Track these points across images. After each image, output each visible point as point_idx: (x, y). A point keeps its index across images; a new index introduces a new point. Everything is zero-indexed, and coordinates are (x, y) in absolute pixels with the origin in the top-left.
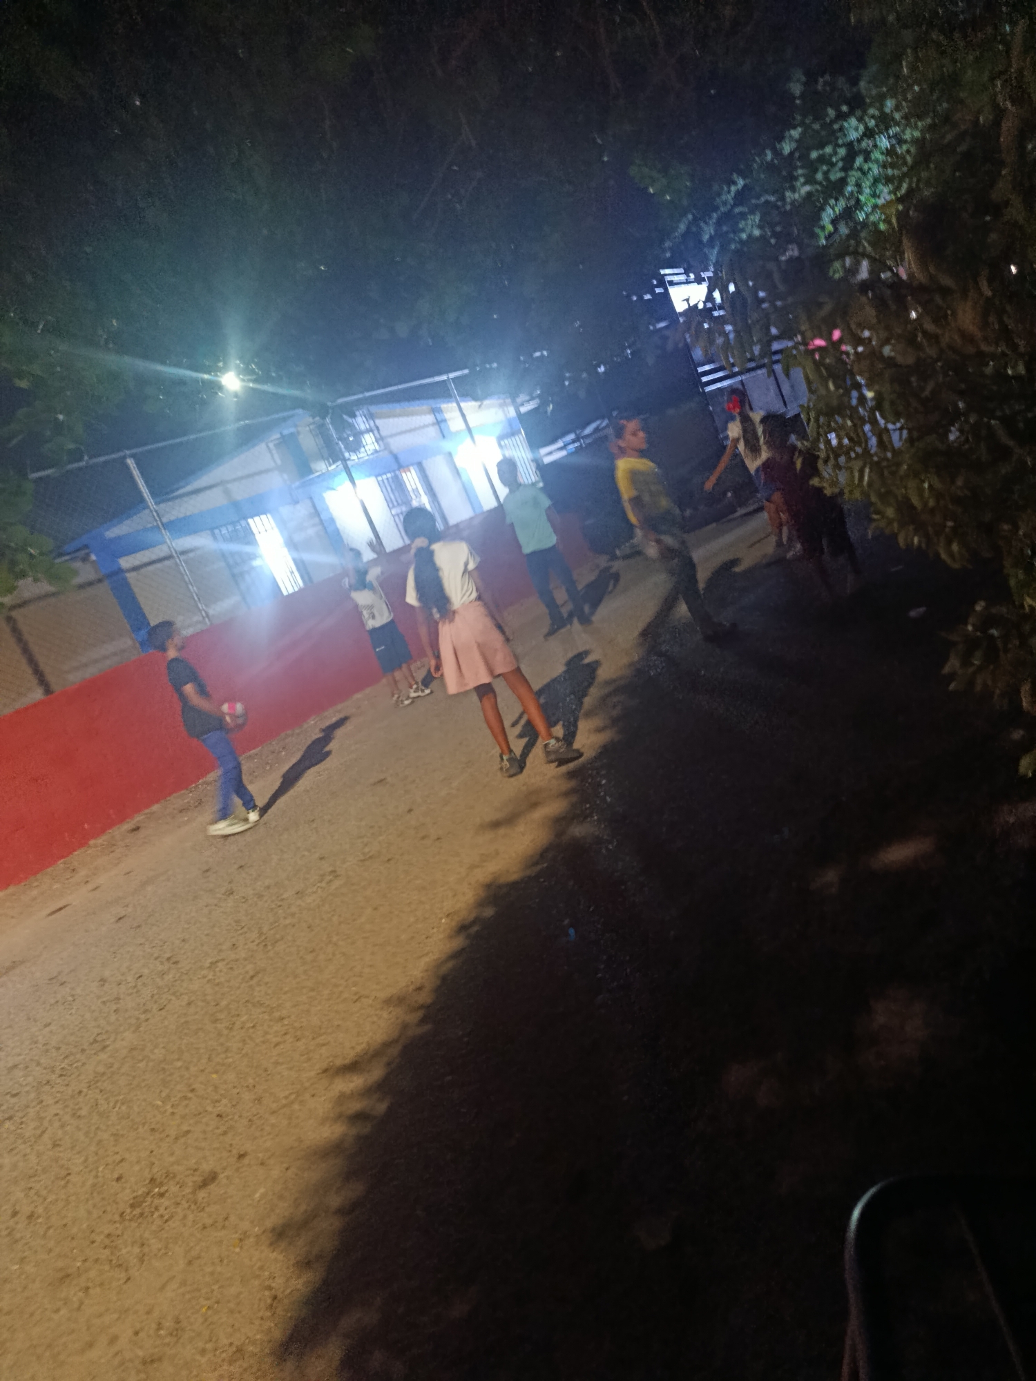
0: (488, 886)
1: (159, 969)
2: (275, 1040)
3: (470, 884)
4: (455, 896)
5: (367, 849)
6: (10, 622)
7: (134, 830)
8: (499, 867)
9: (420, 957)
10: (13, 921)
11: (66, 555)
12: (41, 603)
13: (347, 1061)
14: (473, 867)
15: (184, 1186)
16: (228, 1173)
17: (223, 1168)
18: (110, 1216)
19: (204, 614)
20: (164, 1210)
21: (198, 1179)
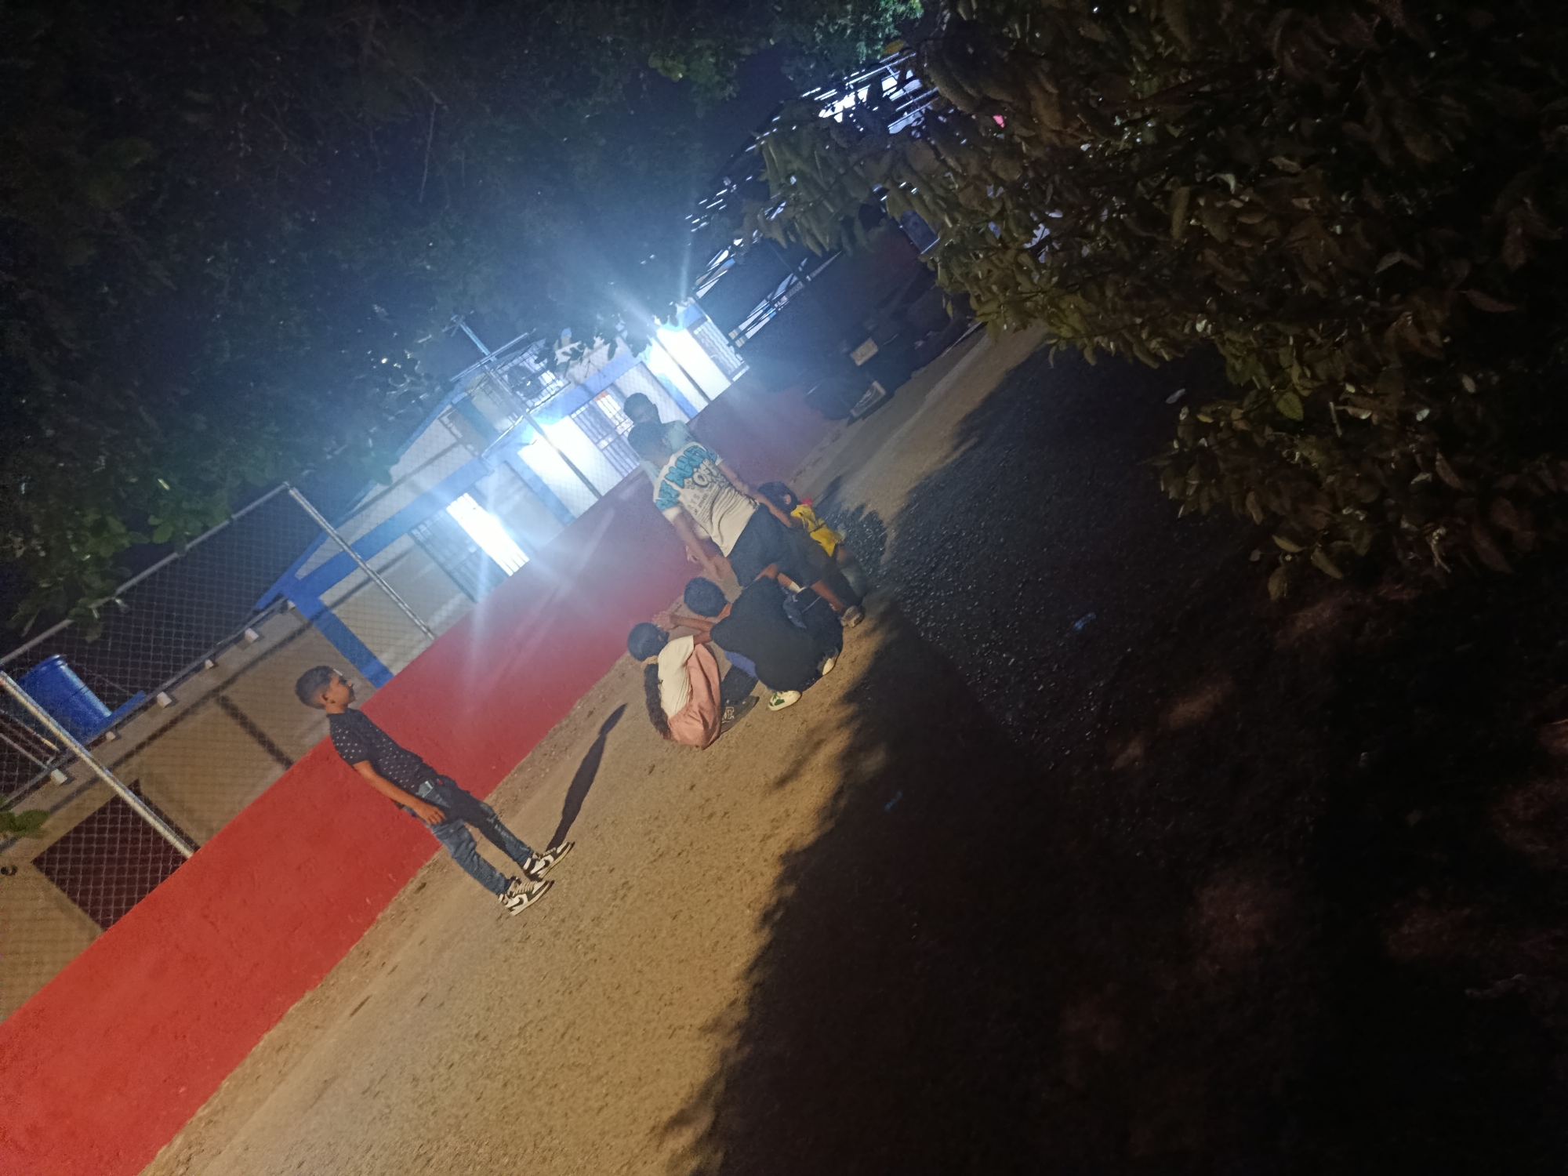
0: (784, 858)
1: (470, 1051)
2: (597, 1105)
3: (766, 860)
4: (752, 879)
5: (656, 847)
6: (225, 703)
7: (420, 888)
8: (792, 831)
9: (728, 964)
10: (319, 1031)
11: (263, 610)
12: (250, 673)
13: (673, 1112)
14: (766, 838)
19: (423, 628)
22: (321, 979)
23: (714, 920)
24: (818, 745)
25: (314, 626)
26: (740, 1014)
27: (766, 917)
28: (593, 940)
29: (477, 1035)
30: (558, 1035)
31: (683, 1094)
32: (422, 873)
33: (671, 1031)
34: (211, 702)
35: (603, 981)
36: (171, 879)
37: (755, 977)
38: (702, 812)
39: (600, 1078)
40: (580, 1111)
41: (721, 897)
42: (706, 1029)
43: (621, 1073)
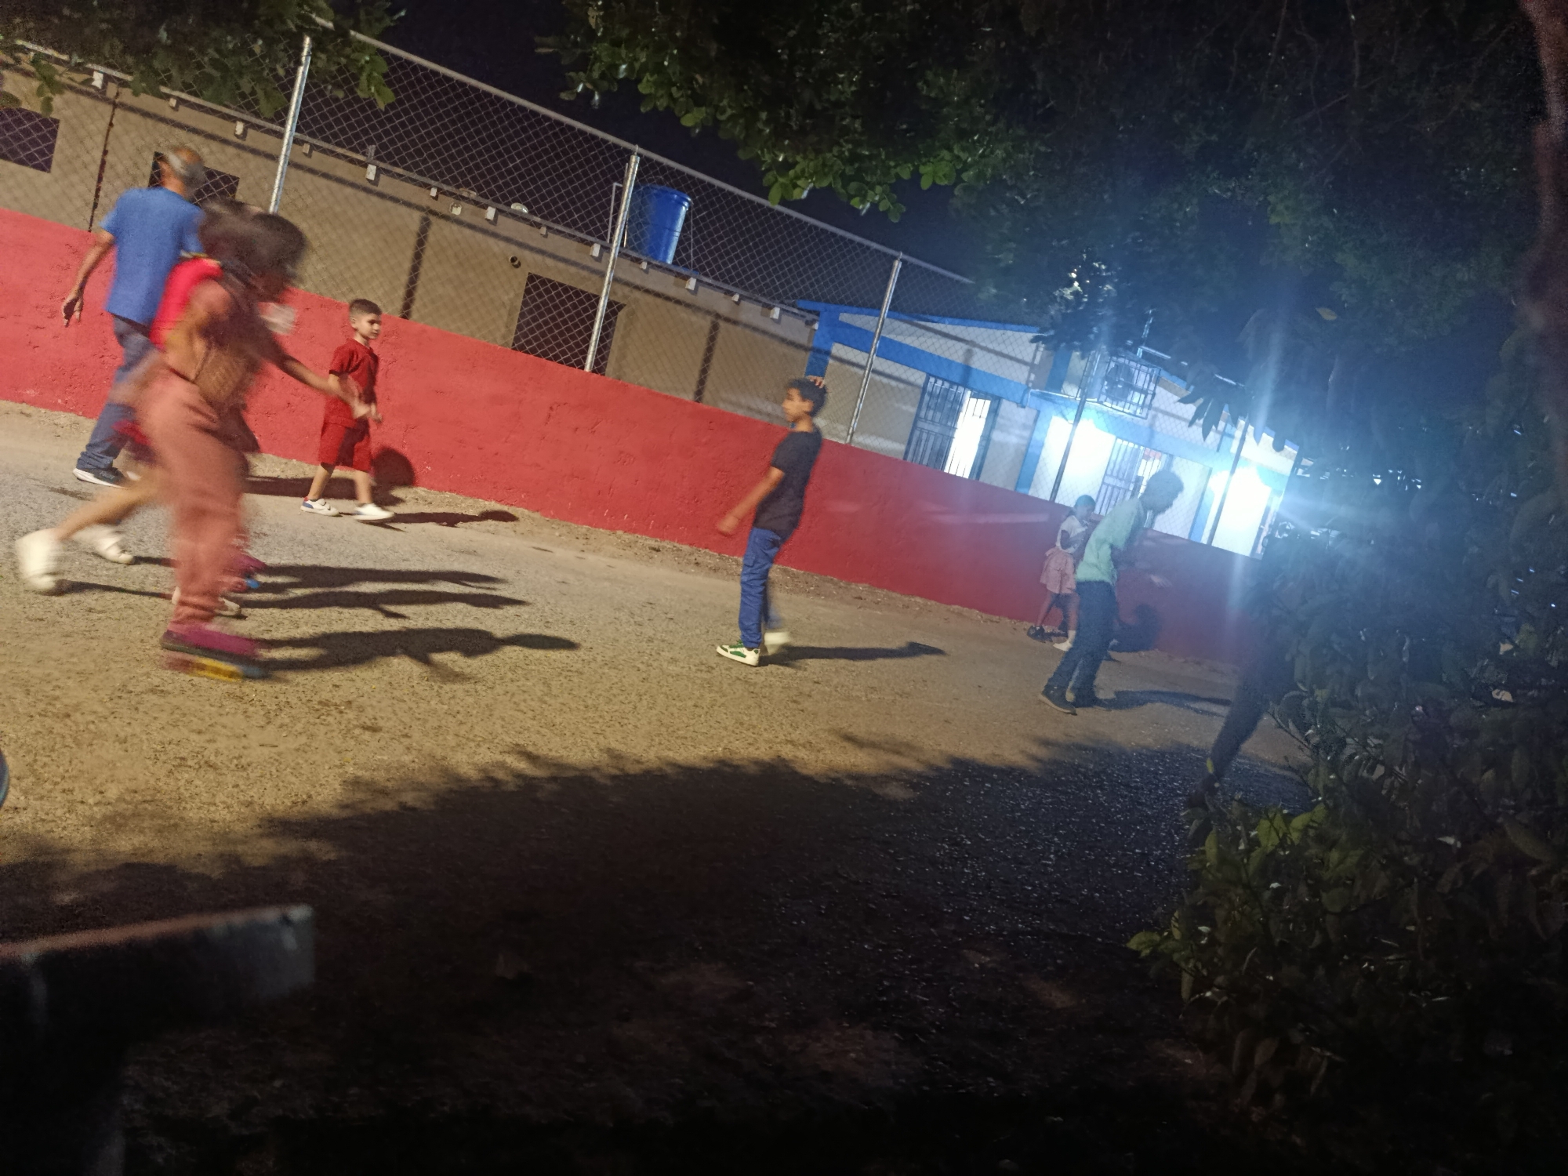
0: (780, 760)
2: (522, 707)
3: (771, 748)
4: (750, 744)
5: (752, 677)
6: (715, 327)
7: (654, 549)
8: (805, 757)
9: (670, 750)
10: (513, 533)
11: (799, 309)
12: (748, 331)
13: (535, 752)
14: (792, 742)
15: (357, 719)
16: (386, 735)
17: (388, 732)
18: (303, 696)
19: (851, 431)
20: (330, 719)
21: (369, 723)
22: (553, 517)
23: (703, 730)
24: (898, 753)
25: (809, 354)
26: (633, 769)
27: (722, 762)
28: (655, 664)
29: (548, 622)
30: (569, 668)
31: (553, 754)
32: (667, 544)
33: (599, 732)
34: (709, 318)
35: (624, 680)
36: (564, 367)
37: (669, 770)
38: (796, 696)
39: (545, 703)
40: (514, 700)
41: (726, 729)
42: (609, 751)
43: (554, 714)
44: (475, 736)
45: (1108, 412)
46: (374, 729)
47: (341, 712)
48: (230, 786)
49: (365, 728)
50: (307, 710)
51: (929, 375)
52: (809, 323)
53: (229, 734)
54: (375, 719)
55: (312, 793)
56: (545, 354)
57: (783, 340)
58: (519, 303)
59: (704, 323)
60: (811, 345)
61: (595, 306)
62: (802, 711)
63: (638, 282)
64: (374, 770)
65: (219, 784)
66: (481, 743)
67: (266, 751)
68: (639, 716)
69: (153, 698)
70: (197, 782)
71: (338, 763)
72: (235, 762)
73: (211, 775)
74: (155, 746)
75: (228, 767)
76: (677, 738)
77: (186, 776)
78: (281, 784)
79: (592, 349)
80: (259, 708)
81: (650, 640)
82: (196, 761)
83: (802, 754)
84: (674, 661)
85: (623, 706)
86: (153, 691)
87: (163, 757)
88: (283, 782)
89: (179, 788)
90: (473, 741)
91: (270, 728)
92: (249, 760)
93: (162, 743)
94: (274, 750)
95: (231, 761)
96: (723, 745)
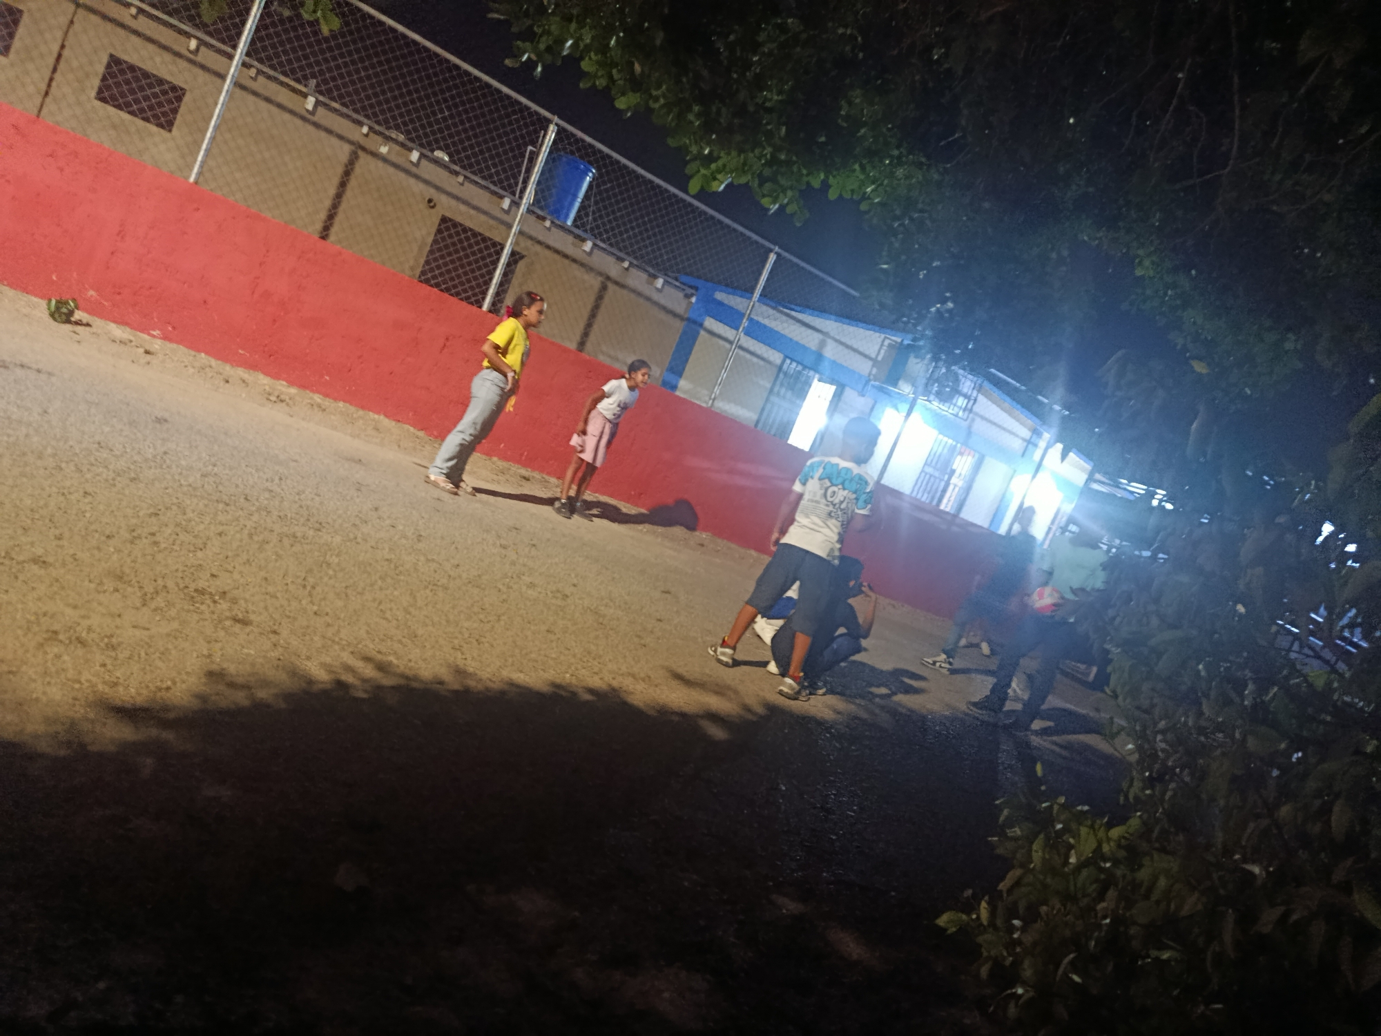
1: (408, 534)
2: (388, 616)
3: (614, 679)
5: (602, 608)
6: (604, 288)
7: (524, 477)
8: (643, 691)
10: (397, 448)
11: (680, 282)
15: (230, 609)
16: (256, 630)
17: (258, 626)
18: (180, 581)
19: (713, 396)
20: (203, 607)
21: (240, 616)
22: (435, 437)
25: (685, 323)
27: (562, 687)
30: (435, 582)
32: (537, 475)
38: (641, 631)
39: (410, 613)
43: (417, 626)
44: (341, 639)
45: (935, 410)
46: (245, 622)
47: (215, 602)
48: (98, 664)
49: (236, 620)
50: (182, 596)
51: (786, 357)
52: (688, 296)
53: (104, 611)
54: (247, 612)
55: (177, 680)
56: (447, 290)
57: (664, 308)
58: (430, 240)
59: (595, 282)
60: (686, 316)
61: (499, 253)
62: (645, 646)
63: (541, 238)
64: (239, 663)
65: (87, 661)
66: (346, 647)
67: (138, 633)
68: (496, 636)
69: (35, 568)
70: (66, 658)
71: (205, 652)
72: (106, 640)
73: (80, 652)
74: (28, 616)
75: (98, 645)
76: (529, 660)
77: (56, 650)
78: (148, 668)
79: (491, 291)
80: (137, 589)
81: (513, 563)
82: (67, 635)
83: (640, 687)
84: (532, 585)
85: (482, 625)
86: (35, 561)
87: (35, 628)
88: (150, 665)
89: (46, 662)
90: (338, 643)
91: (145, 609)
92: (120, 639)
93: (36, 614)
94: (146, 633)
95: (102, 640)
96: (570, 671)
